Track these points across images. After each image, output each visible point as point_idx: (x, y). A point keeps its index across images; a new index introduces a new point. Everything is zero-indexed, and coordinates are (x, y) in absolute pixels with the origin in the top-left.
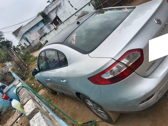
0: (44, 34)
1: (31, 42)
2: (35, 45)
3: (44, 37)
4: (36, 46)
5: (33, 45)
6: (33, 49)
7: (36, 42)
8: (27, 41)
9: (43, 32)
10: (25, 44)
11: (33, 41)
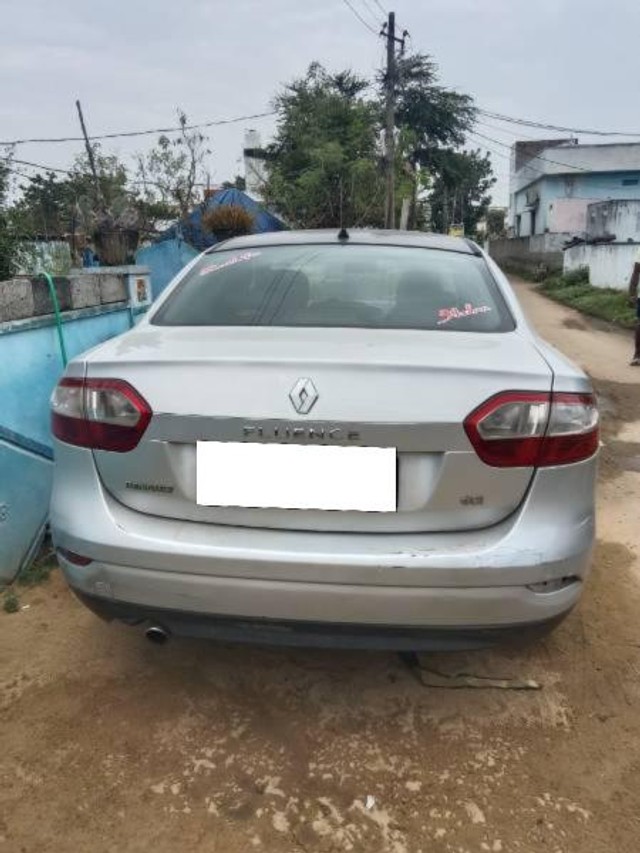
0: (600, 233)
1: (539, 229)
2: (541, 254)
3: (589, 249)
4: (538, 260)
5: (535, 247)
6: (525, 261)
7: (552, 240)
8: (534, 214)
9: (604, 224)
10: (519, 218)
11: (547, 231)
